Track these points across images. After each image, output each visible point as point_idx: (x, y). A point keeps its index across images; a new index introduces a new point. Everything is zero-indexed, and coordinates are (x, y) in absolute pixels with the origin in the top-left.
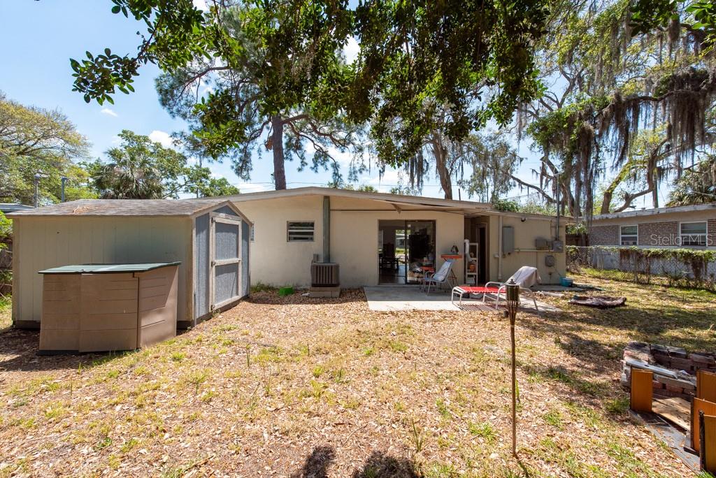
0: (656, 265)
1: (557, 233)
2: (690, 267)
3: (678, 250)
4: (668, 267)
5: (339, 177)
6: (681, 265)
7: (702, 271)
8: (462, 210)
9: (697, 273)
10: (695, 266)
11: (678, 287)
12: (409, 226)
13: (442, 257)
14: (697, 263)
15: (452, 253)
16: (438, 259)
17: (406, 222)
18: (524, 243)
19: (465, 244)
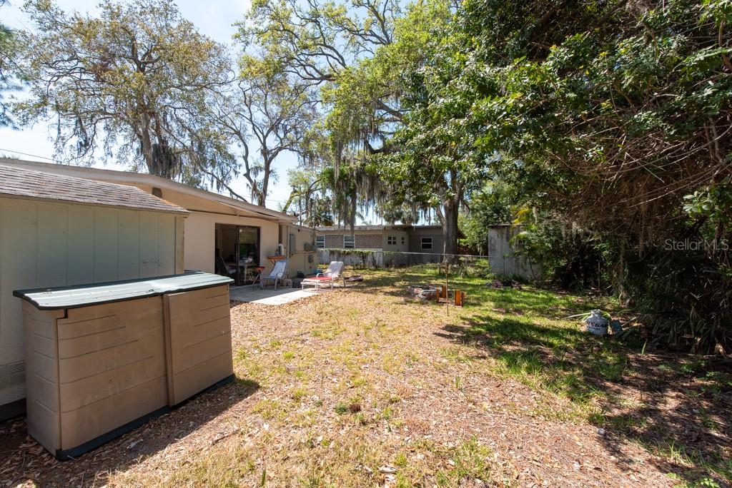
0: (348, 259)
1: (314, 240)
2: (361, 258)
3: (357, 250)
4: (352, 260)
6: (358, 258)
7: (366, 260)
9: (364, 262)
10: (363, 258)
11: (358, 269)
12: (241, 231)
13: (269, 258)
14: (364, 256)
15: (276, 255)
16: (263, 260)
17: (238, 227)
18: (299, 247)
19: (280, 247)
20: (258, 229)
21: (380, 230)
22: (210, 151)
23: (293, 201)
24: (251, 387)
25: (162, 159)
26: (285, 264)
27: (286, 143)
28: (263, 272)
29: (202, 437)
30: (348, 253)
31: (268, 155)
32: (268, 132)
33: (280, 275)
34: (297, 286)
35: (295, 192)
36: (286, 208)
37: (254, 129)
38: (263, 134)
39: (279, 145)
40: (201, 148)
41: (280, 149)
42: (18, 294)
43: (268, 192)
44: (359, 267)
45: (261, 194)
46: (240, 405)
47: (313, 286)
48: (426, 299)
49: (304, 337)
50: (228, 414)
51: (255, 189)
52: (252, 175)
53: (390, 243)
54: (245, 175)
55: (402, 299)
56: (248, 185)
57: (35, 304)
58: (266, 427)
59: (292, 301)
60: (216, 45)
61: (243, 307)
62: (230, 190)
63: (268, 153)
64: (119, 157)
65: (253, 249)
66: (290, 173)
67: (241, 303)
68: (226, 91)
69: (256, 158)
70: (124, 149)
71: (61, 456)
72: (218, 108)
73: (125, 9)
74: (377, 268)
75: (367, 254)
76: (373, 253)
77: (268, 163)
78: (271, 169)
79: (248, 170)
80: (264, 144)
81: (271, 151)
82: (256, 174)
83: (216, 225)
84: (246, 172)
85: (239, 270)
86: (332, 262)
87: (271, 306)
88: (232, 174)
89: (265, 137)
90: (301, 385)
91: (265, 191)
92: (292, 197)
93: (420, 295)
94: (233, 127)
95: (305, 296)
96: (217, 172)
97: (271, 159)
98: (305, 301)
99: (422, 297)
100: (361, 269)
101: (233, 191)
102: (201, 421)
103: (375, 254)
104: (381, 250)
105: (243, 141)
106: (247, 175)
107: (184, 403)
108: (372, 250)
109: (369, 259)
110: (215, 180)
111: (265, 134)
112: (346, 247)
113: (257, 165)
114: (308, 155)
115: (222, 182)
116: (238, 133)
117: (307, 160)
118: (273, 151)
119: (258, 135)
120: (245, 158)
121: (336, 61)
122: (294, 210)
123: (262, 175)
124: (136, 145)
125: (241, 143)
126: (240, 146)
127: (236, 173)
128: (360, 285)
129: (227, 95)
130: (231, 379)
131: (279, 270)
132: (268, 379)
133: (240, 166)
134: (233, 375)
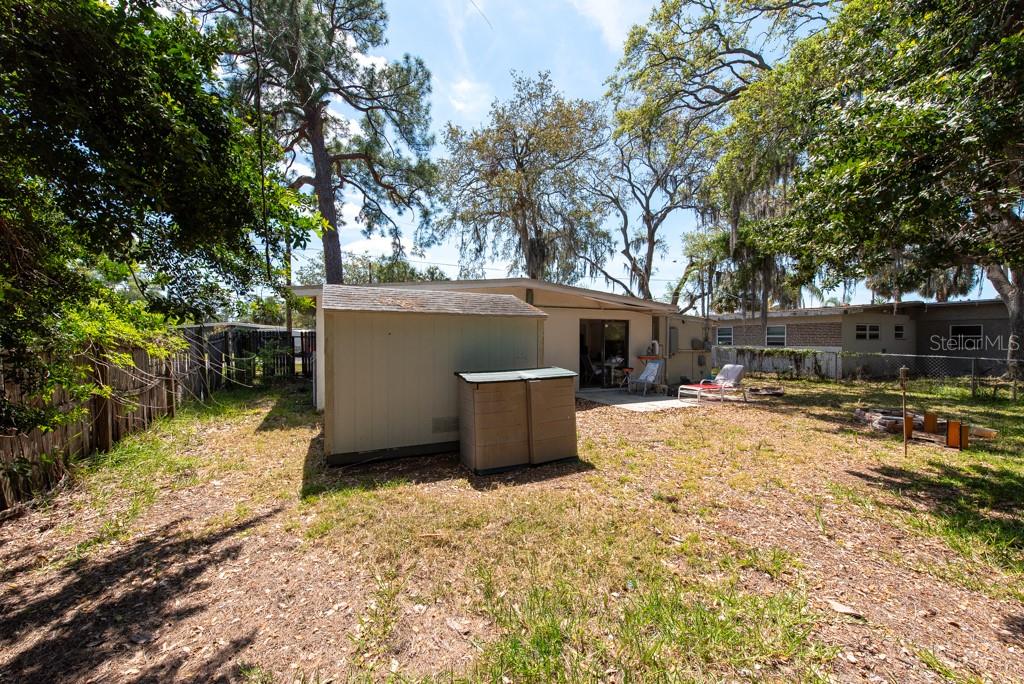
0: (767, 362)
1: (707, 334)
2: (793, 362)
3: (785, 349)
4: (776, 364)
5: (401, 249)
6: (787, 361)
7: (801, 365)
8: (651, 311)
9: (798, 367)
10: (796, 361)
11: (785, 379)
12: (606, 326)
13: (639, 358)
14: (798, 359)
15: (648, 354)
16: (632, 360)
17: (603, 322)
18: (684, 343)
19: (653, 345)
20: (626, 323)
21: (835, 316)
22: (582, 233)
23: (689, 278)
24: (589, 466)
25: (537, 252)
26: (657, 365)
27: (678, 198)
28: (631, 374)
29: (549, 485)
30: (769, 354)
31: (652, 220)
32: (653, 190)
33: (651, 379)
34: (672, 394)
35: (692, 264)
36: (679, 289)
37: (633, 192)
38: (645, 195)
39: (669, 204)
40: (573, 231)
41: (669, 209)
42: (457, 374)
43: (653, 270)
44: (789, 377)
45: (642, 273)
46: (576, 475)
47: (695, 396)
48: (885, 430)
49: (655, 444)
50: (568, 477)
51: (634, 268)
52: (632, 252)
53: (859, 337)
54: (623, 252)
55: (836, 426)
56: (626, 265)
57: (464, 379)
58: (592, 491)
59: (659, 410)
60: (590, 105)
61: (603, 409)
62: (606, 274)
63: (653, 218)
64: (503, 253)
65: (620, 347)
66: (687, 238)
67: (603, 405)
68: (602, 154)
69: (637, 227)
70: (507, 246)
71: (476, 472)
72: (594, 175)
73: (508, 106)
74: (823, 378)
75: (805, 355)
76: (815, 354)
77: (652, 232)
78: (655, 239)
79: (627, 245)
80: (647, 208)
81: (657, 214)
82: (637, 248)
83: (581, 320)
84: (624, 248)
85: (605, 371)
86: (727, 366)
87: (633, 412)
88: (607, 255)
89: (648, 199)
90: (631, 475)
91: (648, 269)
92: (687, 273)
93: (876, 424)
94: (610, 194)
95: (677, 406)
96: (590, 254)
97: (656, 226)
98: (674, 412)
99: (878, 426)
100: (792, 379)
101: (610, 274)
102: (549, 476)
103: (818, 356)
104: (838, 349)
105: (621, 210)
106: (626, 252)
107: (541, 465)
108: (812, 349)
109: (808, 362)
110: (588, 265)
111: (648, 195)
112: (769, 344)
113: (639, 237)
114: (708, 210)
115: (596, 265)
116: (616, 201)
117: (707, 218)
118: (659, 215)
119: (638, 199)
120: (624, 231)
121: (748, 66)
122: (691, 290)
123: (644, 248)
124: (517, 238)
125: (620, 212)
126: (618, 216)
127: (612, 252)
128: (775, 401)
129: (601, 158)
130: (575, 459)
131: (651, 373)
132: (605, 465)
133: (616, 243)
134: (577, 457)
